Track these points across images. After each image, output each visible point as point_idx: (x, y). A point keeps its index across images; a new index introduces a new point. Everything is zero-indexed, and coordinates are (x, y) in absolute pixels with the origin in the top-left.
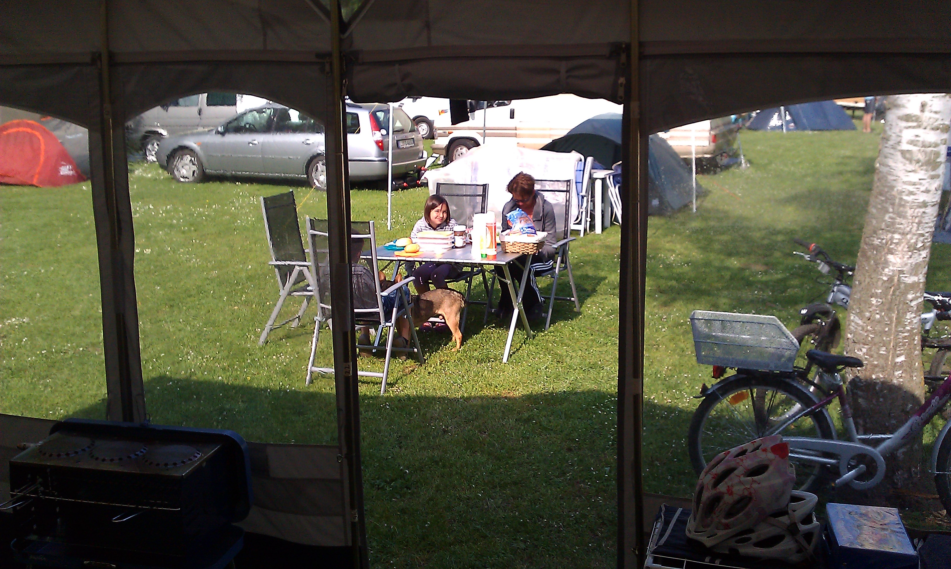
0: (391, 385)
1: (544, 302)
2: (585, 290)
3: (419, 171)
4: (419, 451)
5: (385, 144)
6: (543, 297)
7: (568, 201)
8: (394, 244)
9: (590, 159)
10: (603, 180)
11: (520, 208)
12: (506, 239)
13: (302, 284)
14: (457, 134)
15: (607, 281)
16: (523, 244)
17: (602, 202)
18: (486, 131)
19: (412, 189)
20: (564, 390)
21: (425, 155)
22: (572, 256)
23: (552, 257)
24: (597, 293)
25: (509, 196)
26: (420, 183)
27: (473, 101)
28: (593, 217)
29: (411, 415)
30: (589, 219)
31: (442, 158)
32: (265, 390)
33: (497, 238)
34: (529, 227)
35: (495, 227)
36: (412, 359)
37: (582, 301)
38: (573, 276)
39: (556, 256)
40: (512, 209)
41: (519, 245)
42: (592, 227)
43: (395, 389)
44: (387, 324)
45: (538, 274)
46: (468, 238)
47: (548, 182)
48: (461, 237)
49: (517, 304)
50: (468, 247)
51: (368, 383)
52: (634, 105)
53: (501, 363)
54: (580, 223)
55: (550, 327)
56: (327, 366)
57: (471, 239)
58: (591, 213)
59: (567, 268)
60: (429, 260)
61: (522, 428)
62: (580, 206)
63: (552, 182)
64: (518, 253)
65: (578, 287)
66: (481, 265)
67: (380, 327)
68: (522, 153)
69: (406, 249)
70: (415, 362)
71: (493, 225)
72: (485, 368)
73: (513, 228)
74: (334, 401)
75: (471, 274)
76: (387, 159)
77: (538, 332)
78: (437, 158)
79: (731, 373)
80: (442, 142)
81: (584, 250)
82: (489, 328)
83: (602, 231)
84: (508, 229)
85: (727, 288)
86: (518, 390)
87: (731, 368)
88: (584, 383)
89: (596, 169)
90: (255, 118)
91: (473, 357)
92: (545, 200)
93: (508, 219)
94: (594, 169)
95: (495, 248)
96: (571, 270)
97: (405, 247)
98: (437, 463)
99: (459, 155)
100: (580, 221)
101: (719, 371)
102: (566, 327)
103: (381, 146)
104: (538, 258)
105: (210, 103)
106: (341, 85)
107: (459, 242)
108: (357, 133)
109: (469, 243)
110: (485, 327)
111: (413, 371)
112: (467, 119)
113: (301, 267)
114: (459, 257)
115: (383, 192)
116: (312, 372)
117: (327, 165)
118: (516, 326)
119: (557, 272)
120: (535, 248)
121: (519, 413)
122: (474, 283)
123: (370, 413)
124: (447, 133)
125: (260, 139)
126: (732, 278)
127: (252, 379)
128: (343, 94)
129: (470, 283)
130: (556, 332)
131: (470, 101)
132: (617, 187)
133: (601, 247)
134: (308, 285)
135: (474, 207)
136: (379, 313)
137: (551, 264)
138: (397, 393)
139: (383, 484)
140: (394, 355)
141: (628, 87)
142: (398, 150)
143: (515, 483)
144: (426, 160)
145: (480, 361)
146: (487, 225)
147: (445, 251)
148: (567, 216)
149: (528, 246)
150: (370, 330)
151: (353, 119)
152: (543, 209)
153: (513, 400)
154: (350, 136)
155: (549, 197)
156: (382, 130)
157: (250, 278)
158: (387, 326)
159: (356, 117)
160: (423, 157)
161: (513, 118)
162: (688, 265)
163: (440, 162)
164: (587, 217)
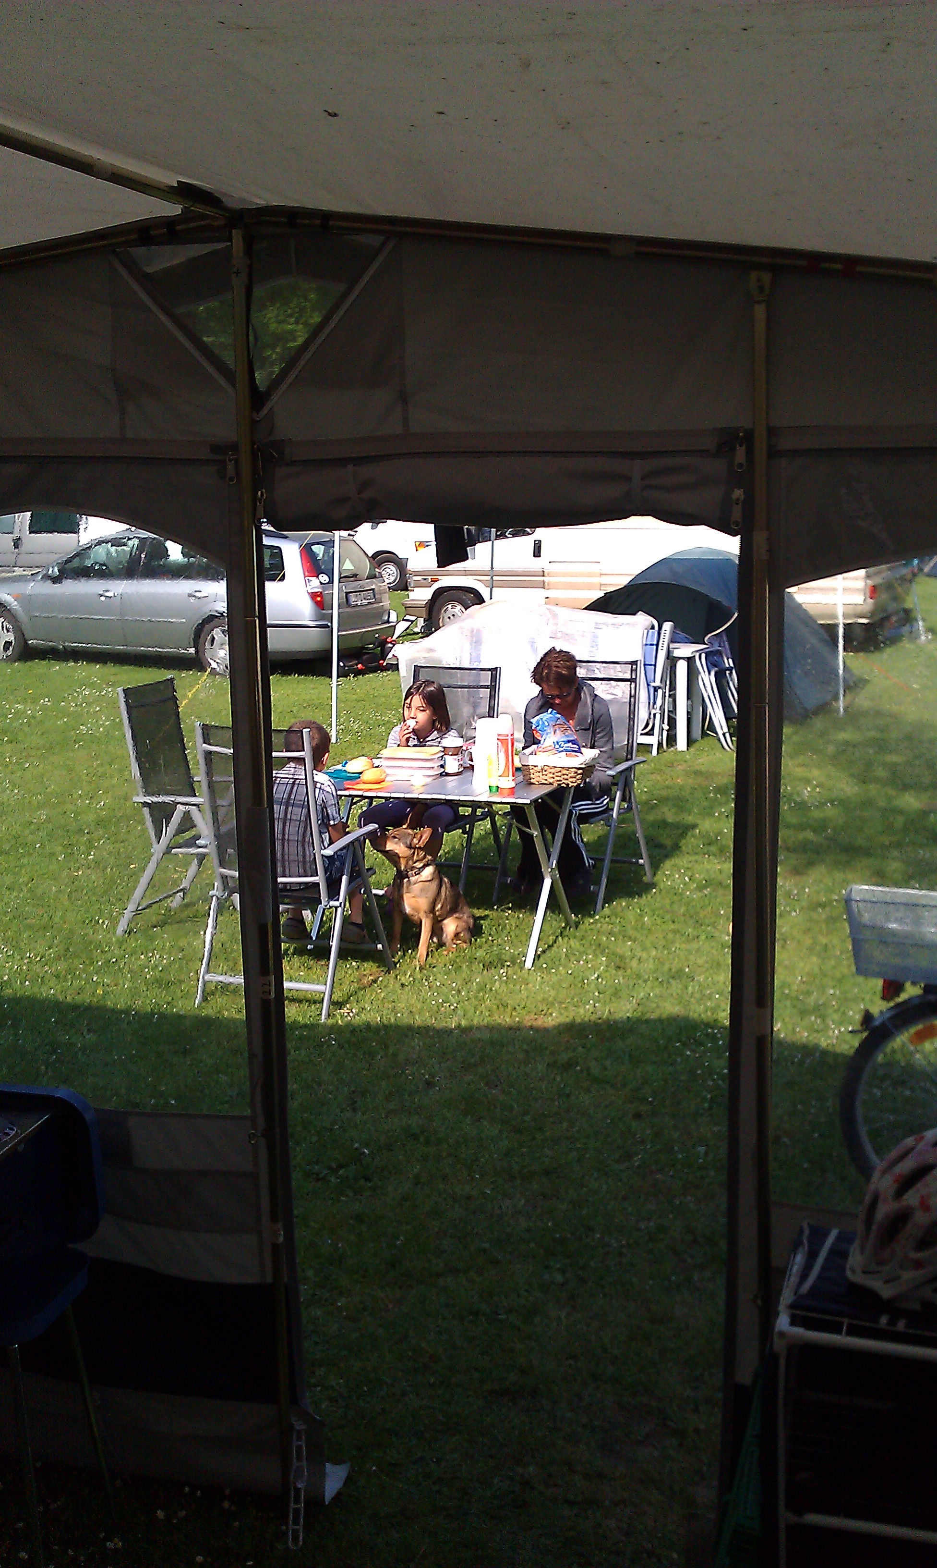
0: (339, 1005)
1: (594, 866)
2: (660, 846)
3: (383, 646)
4: (386, 1117)
5: (327, 599)
6: (592, 859)
7: (633, 696)
8: (344, 769)
9: (667, 626)
10: (690, 660)
11: (553, 709)
12: (532, 761)
13: (187, 835)
14: (446, 581)
15: (698, 831)
16: (559, 769)
17: (688, 698)
18: (495, 578)
19: (371, 675)
20: (628, 1015)
21: (393, 617)
22: (640, 788)
23: (606, 790)
24: (681, 852)
25: (535, 690)
26: (385, 664)
27: (472, 528)
28: (672, 723)
29: (372, 1054)
30: (666, 727)
31: (421, 623)
32: (127, 1012)
33: (516, 758)
34: (569, 741)
35: (512, 740)
36: (374, 962)
37: (656, 866)
38: (642, 822)
39: (614, 788)
40: (542, 709)
41: (553, 770)
42: (672, 739)
43: (345, 1011)
44: (332, 903)
45: (584, 819)
46: (467, 758)
47: (598, 665)
48: (455, 757)
49: (550, 870)
50: (467, 774)
51: (300, 1001)
52: (760, 538)
53: (522, 968)
54: (652, 732)
55: (603, 908)
56: (233, 971)
57: (471, 760)
58: (669, 716)
59: (632, 809)
60: (401, 795)
61: (558, 1079)
62: (652, 704)
63: (604, 665)
64: (551, 784)
65: (649, 840)
66: (489, 804)
67: (320, 908)
68: (555, 616)
69: (364, 777)
70: (378, 967)
71: (509, 738)
72: (496, 977)
73: (542, 742)
74: (243, 1031)
75: (472, 819)
76: (329, 624)
77: (583, 916)
78: (412, 622)
79: (911, 991)
80: (422, 595)
81: (659, 778)
82: (503, 911)
83: (688, 746)
84: (534, 744)
85: (898, 845)
86: (551, 1014)
87: (914, 983)
88: (661, 1004)
89: (678, 642)
90: (108, 553)
91: (476, 959)
92: (596, 695)
93: (534, 727)
94: (673, 642)
95: (513, 776)
96: (639, 812)
97: (361, 773)
98: (415, 1137)
99: (449, 618)
100: (650, 730)
101: (892, 988)
102: (630, 908)
103: (320, 601)
104: (583, 792)
105: (34, 529)
106: (255, 499)
107: (452, 764)
108: (279, 580)
109: (468, 767)
110: (495, 907)
111: (375, 981)
112: (465, 558)
113: (187, 807)
114: (452, 791)
115: (323, 680)
116: (205, 983)
117: (230, 633)
118: (548, 907)
119: (615, 816)
120: (578, 777)
121: (553, 1053)
122: (476, 834)
123: (303, 1053)
124: (430, 580)
125: (119, 588)
126: (906, 829)
127: (106, 993)
128: (258, 516)
129: (470, 834)
130: (613, 918)
131: (467, 527)
132: (713, 673)
133: (687, 774)
134: (199, 838)
135: (475, 706)
136: (318, 884)
137: (605, 802)
138: (349, 1018)
139: (325, 1172)
140: (343, 955)
141: (749, 504)
142: (349, 610)
143: (547, 1172)
144: (395, 626)
145: (488, 966)
146: (500, 738)
147: (429, 780)
148: (632, 723)
149: (567, 772)
150: (303, 912)
151: (272, 556)
152: (593, 710)
153: (544, 1031)
154: (269, 586)
155: (602, 690)
156: (320, 576)
157: (100, 823)
158: (331, 907)
159: (278, 553)
160: (390, 620)
161: (540, 556)
162: (832, 804)
163: (417, 630)
164: (663, 723)
